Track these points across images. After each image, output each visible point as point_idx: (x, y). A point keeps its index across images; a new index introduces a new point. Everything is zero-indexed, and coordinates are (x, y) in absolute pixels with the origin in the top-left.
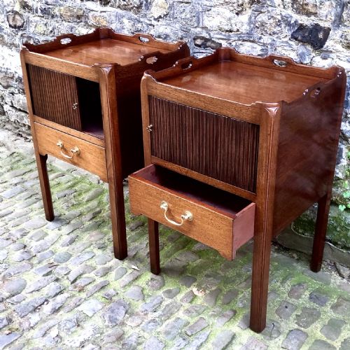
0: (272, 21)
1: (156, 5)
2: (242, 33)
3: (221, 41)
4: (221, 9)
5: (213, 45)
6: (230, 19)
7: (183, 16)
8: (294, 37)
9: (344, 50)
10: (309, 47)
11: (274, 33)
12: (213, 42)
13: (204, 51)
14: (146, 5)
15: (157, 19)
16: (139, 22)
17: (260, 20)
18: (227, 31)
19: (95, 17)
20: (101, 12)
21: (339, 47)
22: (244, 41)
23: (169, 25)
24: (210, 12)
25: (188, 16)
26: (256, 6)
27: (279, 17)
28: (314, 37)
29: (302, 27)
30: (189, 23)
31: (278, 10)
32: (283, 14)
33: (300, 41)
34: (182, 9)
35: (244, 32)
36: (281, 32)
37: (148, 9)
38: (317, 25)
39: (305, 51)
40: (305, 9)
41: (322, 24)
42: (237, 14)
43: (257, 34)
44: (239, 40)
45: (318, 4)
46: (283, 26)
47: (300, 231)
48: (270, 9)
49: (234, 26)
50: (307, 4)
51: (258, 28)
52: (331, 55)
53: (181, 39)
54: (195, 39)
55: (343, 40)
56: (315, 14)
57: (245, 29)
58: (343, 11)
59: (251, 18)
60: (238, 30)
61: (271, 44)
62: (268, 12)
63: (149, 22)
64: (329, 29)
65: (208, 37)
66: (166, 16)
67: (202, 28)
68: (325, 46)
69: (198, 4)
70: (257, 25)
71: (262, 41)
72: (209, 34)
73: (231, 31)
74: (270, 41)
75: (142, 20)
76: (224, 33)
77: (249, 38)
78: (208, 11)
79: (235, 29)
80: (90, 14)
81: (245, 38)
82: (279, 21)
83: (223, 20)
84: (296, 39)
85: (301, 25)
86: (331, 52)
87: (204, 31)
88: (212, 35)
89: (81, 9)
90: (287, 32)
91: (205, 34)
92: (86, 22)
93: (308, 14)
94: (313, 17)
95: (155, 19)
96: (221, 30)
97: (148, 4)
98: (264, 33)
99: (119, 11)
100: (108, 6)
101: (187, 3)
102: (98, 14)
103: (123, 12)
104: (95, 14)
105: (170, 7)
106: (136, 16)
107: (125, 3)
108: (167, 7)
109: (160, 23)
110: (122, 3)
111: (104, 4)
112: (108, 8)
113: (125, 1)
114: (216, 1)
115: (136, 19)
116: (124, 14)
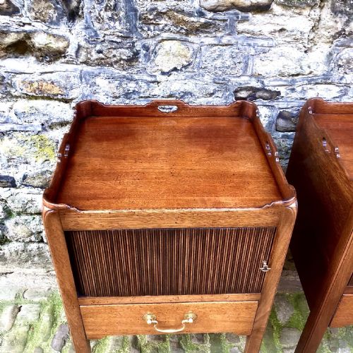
1: (167, 53)
2: (316, 76)
3: (279, 89)
4: (286, 49)
5: (265, 94)
6: (300, 60)
7: (218, 63)
14: (145, 55)
15: (168, 74)
16: (131, 80)
17: (347, 56)
18: (293, 75)
19: (31, 83)
20: (42, 73)
22: (316, 84)
23: (192, 78)
24: (267, 54)
25: (228, 63)
26: (342, 39)
30: (228, 71)
34: (215, 55)
35: (319, 73)
37: (148, 60)
42: (306, 52)
44: (310, 84)
49: (305, 68)
51: (340, 66)
53: (212, 94)
54: (236, 92)
57: (321, 69)
59: (331, 54)
60: (311, 73)
63: (150, 79)
65: (259, 85)
66: (185, 67)
67: (252, 76)
69: (249, 45)
70: (340, 63)
71: (344, 81)
72: (262, 83)
73: (298, 75)
75: (136, 77)
76: (284, 79)
77: (326, 80)
78: (265, 53)
79: (308, 71)
80: (17, 80)
81: (319, 81)
83: (290, 63)
87: (253, 79)
88: (266, 82)
91: (254, 83)
92: (8, 93)
95: (163, 73)
96: (282, 75)
97: (150, 53)
98: (347, 71)
99: (86, 68)
100: (58, 62)
101: (226, 45)
102: (36, 77)
103: (95, 69)
104: (29, 78)
105: (195, 54)
106: (124, 73)
107: (101, 55)
108: (189, 55)
109: (172, 78)
110: (95, 56)
111: (49, 62)
112: (58, 66)
113: (100, 52)
114: (280, 38)
115: (124, 77)
116: (97, 72)
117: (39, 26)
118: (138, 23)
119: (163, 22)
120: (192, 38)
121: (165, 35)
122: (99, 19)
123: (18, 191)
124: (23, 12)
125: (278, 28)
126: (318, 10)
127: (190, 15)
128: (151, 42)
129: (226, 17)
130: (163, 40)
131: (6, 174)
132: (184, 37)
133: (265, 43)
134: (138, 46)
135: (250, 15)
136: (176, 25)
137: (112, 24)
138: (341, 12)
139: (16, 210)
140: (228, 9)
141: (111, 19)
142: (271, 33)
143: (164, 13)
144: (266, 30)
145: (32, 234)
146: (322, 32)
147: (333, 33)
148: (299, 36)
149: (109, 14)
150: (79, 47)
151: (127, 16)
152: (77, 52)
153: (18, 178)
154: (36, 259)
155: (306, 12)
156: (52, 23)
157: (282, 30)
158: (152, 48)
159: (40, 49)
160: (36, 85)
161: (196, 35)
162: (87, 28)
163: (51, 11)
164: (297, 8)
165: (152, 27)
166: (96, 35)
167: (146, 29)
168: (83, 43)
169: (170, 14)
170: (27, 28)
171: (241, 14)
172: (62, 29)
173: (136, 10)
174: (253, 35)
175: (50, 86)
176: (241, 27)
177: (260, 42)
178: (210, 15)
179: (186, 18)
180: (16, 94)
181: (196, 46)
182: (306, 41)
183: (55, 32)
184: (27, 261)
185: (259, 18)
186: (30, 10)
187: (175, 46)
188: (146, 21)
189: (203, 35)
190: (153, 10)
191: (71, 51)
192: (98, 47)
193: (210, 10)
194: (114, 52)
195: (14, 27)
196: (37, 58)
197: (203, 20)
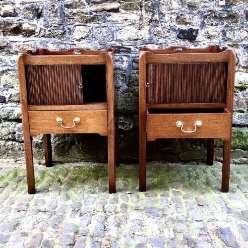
0: (164, 30)
1: (78, 31)
2: (145, 40)
3: (130, 47)
4: (129, 28)
5: (124, 50)
6: (136, 33)
7: (101, 35)
8: (178, 37)
9: (207, 40)
10: (187, 41)
11: (166, 37)
12: (125, 48)
13: (118, 55)
14: (69, 32)
15: (79, 40)
16: (63, 44)
17: (157, 30)
18: (135, 40)
19: (19, 46)
20: (24, 42)
21: (204, 38)
22: (147, 44)
23: (89, 42)
25: (105, 35)
26: (153, 23)
27: (169, 28)
28: (190, 35)
29: (182, 32)
30: (105, 39)
31: (168, 24)
32: (171, 25)
33: (182, 39)
34: (99, 32)
35: (147, 38)
36: (170, 35)
37: (70, 34)
38: (191, 29)
39: (185, 43)
40: (184, 21)
41: (194, 28)
42: (139, 30)
43: (155, 39)
44: (144, 44)
45: (191, 18)
46: (171, 32)
47: (194, 147)
48: (163, 23)
49: (140, 36)
50: (185, 19)
51: (155, 35)
52: (200, 43)
53: (100, 50)
55: (206, 35)
56: (190, 23)
57: (147, 37)
58: (204, 20)
59: (150, 30)
60: (143, 38)
61: (165, 43)
62: (162, 25)
63: (71, 43)
64: (198, 30)
65: (120, 45)
66: (86, 37)
67: (116, 41)
68: (197, 39)
69: (113, 26)
70: (155, 33)
71: (159, 42)
72: (122, 44)
73: (137, 40)
74: (164, 41)
75: (65, 42)
76: (131, 42)
77: (150, 42)
78: (120, 30)
79: (141, 37)
80: (14, 45)
81: (148, 42)
82: (169, 29)
83: (132, 34)
84: (180, 38)
85: (182, 30)
86: (200, 42)
88: (124, 44)
89: (4, 42)
90: (174, 35)
91: (118, 44)
92: (9, 51)
93: (186, 24)
94: (188, 25)
95: (77, 40)
96: (130, 40)
97: (71, 31)
98: (159, 37)
99: (43, 39)
100: (31, 37)
101: (103, 27)
102: (22, 44)
103: (47, 39)
104: (18, 44)
105: (90, 31)
106: (60, 40)
107: (50, 32)
108: (87, 31)
109: (81, 42)
110: (47, 33)
111: (28, 36)
112: (31, 38)
113: (49, 31)
114: (126, 23)
115: (60, 42)
116: (48, 41)
117: (25, 20)
118: (66, 18)
119: (76, 18)
120: (88, 24)
121: (77, 23)
122: (49, 17)
123: (7, 105)
124: (19, 15)
125: (125, 18)
126: (140, 11)
127: (87, 14)
128: (71, 27)
129: (101, 14)
130: (76, 25)
131: (2, 95)
132: (85, 24)
133: (120, 25)
134: (66, 28)
135: (111, 13)
136: (81, 18)
137: (55, 19)
138: (149, 11)
139: (4, 117)
140: (102, 11)
141: (54, 17)
142: (121, 21)
143: (76, 14)
144: (119, 19)
145: (10, 133)
146: (145, 21)
147: (148, 20)
148: (134, 22)
149: (54, 14)
150: (41, 29)
151: (61, 15)
152: (40, 31)
153: (7, 97)
154: (10, 152)
155: (135, 12)
156: (30, 19)
157: (126, 20)
158: (72, 29)
159: (24, 30)
160: (21, 47)
161: (90, 22)
162: (44, 21)
163: (31, 15)
164: (130, 10)
165: (71, 20)
166: (48, 23)
167: (69, 20)
168: (43, 27)
169: (78, 14)
170: (20, 21)
171: (108, 13)
172: (35, 22)
173: (65, 13)
174: (114, 22)
175: (27, 47)
176: (108, 19)
177: (118, 25)
178: (94, 14)
179: (85, 15)
180: (13, 52)
181: (90, 28)
182: (138, 25)
183: (31, 23)
184: (5, 153)
185: (115, 14)
186: (22, 14)
187: (82, 28)
188: (68, 17)
189: (93, 23)
190: (71, 12)
191: (37, 31)
192: (49, 29)
193: (95, 12)
194: (56, 31)
195: (15, 21)
196: (23, 35)
197: (92, 16)
